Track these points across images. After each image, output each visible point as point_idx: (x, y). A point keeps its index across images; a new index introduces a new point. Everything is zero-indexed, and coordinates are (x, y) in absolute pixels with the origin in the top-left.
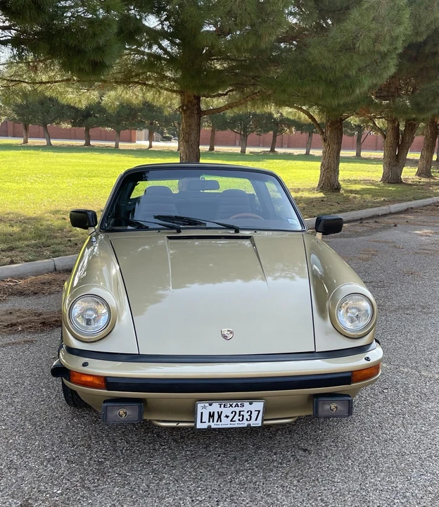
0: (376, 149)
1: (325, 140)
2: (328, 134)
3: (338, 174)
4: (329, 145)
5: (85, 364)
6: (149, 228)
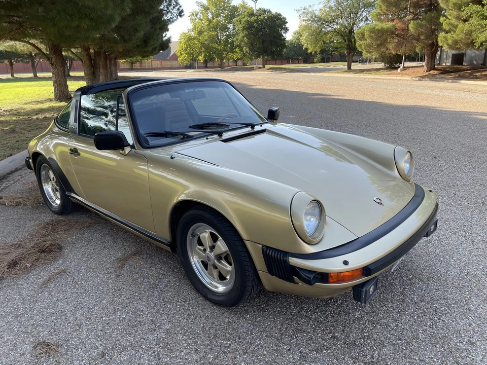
0: (47, 71)
1: (52, 64)
2: (54, 59)
3: (68, 88)
4: (56, 68)
5: (346, 263)
6: (194, 137)
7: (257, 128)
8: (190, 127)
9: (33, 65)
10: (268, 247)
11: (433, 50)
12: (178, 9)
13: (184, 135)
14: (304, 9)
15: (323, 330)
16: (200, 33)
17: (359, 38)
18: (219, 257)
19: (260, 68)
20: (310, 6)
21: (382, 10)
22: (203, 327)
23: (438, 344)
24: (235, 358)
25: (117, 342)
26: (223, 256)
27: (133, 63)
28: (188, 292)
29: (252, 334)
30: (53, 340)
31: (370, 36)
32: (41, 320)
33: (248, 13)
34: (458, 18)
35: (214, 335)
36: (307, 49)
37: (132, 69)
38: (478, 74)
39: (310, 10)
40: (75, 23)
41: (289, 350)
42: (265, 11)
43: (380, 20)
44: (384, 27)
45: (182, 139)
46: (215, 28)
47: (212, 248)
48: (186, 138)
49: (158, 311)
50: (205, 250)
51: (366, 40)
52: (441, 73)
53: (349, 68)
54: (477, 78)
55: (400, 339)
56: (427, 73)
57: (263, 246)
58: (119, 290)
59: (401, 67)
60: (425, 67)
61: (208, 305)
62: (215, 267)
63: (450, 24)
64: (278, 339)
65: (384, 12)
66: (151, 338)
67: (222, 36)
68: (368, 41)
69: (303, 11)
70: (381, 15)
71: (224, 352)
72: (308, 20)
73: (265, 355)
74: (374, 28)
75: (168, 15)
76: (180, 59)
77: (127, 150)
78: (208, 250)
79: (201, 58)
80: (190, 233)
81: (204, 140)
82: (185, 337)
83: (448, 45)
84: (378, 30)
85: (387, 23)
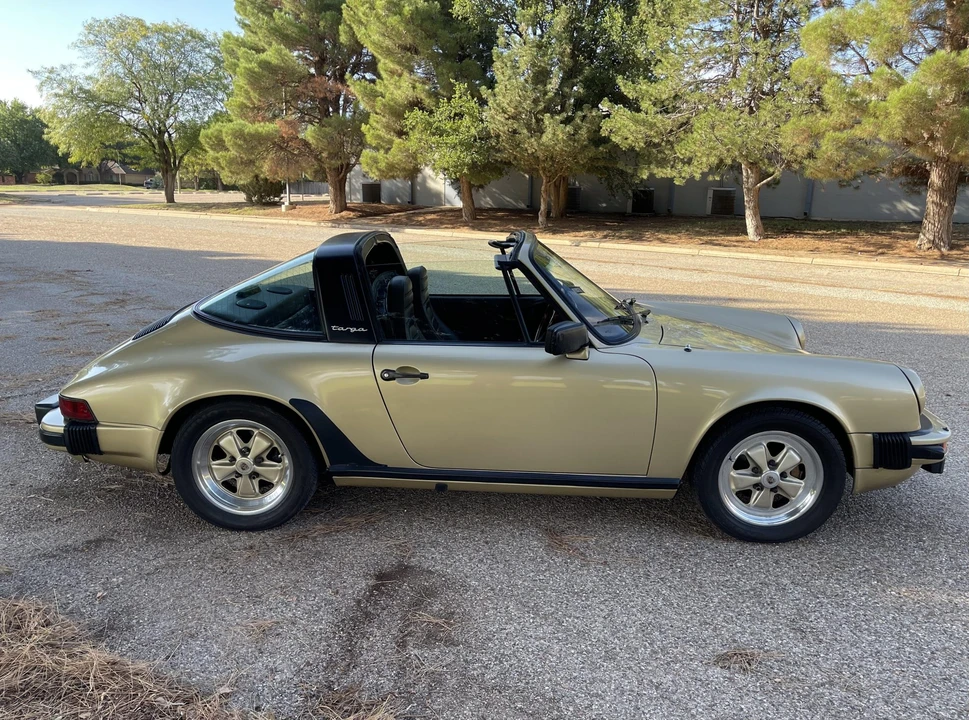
11: (341, 176)
14: (51, 72)
17: (211, 145)
20: (64, 67)
21: (249, 99)
31: (236, 144)
34: (388, 127)
36: (67, 155)
38: (421, 219)
39: (63, 74)
43: (242, 116)
44: (260, 130)
51: (227, 149)
52: (361, 216)
53: (170, 199)
54: (421, 225)
56: (338, 215)
59: (287, 203)
60: (332, 205)
63: (379, 137)
65: (254, 104)
68: (233, 153)
69: (47, 74)
70: (247, 107)
72: (65, 96)
74: (242, 131)
83: (379, 170)
84: (249, 134)
85: (262, 124)
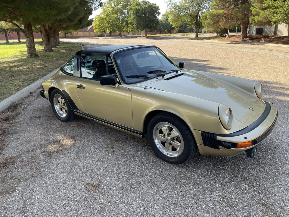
1: (26, 35)
2: (27, 32)
5: (245, 138)
6: (151, 78)
7: (179, 73)
8: (148, 73)
9: (6, 35)
10: (204, 132)
11: (246, 26)
12: (99, 2)
13: (145, 77)
15: (229, 173)
16: (107, 15)
17: (203, 19)
18: (173, 139)
19: (144, 36)
21: (216, 3)
22: (168, 174)
23: (286, 177)
24: (190, 187)
25: (128, 182)
26: (175, 139)
27: (66, 33)
28: (153, 158)
29: (194, 176)
30: (94, 182)
31: (210, 18)
32: (83, 174)
33: (136, 3)
35: (175, 177)
36: (172, 25)
37: (66, 37)
39: (174, 2)
40: (48, 12)
41: (215, 182)
42: (146, 2)
43: (215, 8)
44: (218, 12)
45: (145, 79)
46: (116, 12)
47: (169, 135)
48: (146, 79)
49: (142, 168)
50: (165, 136)
51: (207, 20)
52: (250, 40)
53: (197, 36)
55: (268, 176)
56: (242, 39)
57: (202, 131)
58: (117, 158)
59: (227, 36)
60: (241, 36)
61: (166, 164)
62: (170, 144)
63: (256, 11)
64: (208, 178)
65: (218, 4)
66: (144, 179)
67: (120, 18)
68: (209, 21)
69: (169, 2)
70: (216, 5)
71: (183, 185)
72: (173, 8)
73: (204, 185)
74: (212, 13)
75: (93, 5)
76: (95, 31)
77: (117, 85)
78: (166, 136)
79: (108, 31)
80: (155, 128)
81: (155, 79)
82: (161, 179)
83: (255, 23)
84: (214, 14)
85: (219, 10)
